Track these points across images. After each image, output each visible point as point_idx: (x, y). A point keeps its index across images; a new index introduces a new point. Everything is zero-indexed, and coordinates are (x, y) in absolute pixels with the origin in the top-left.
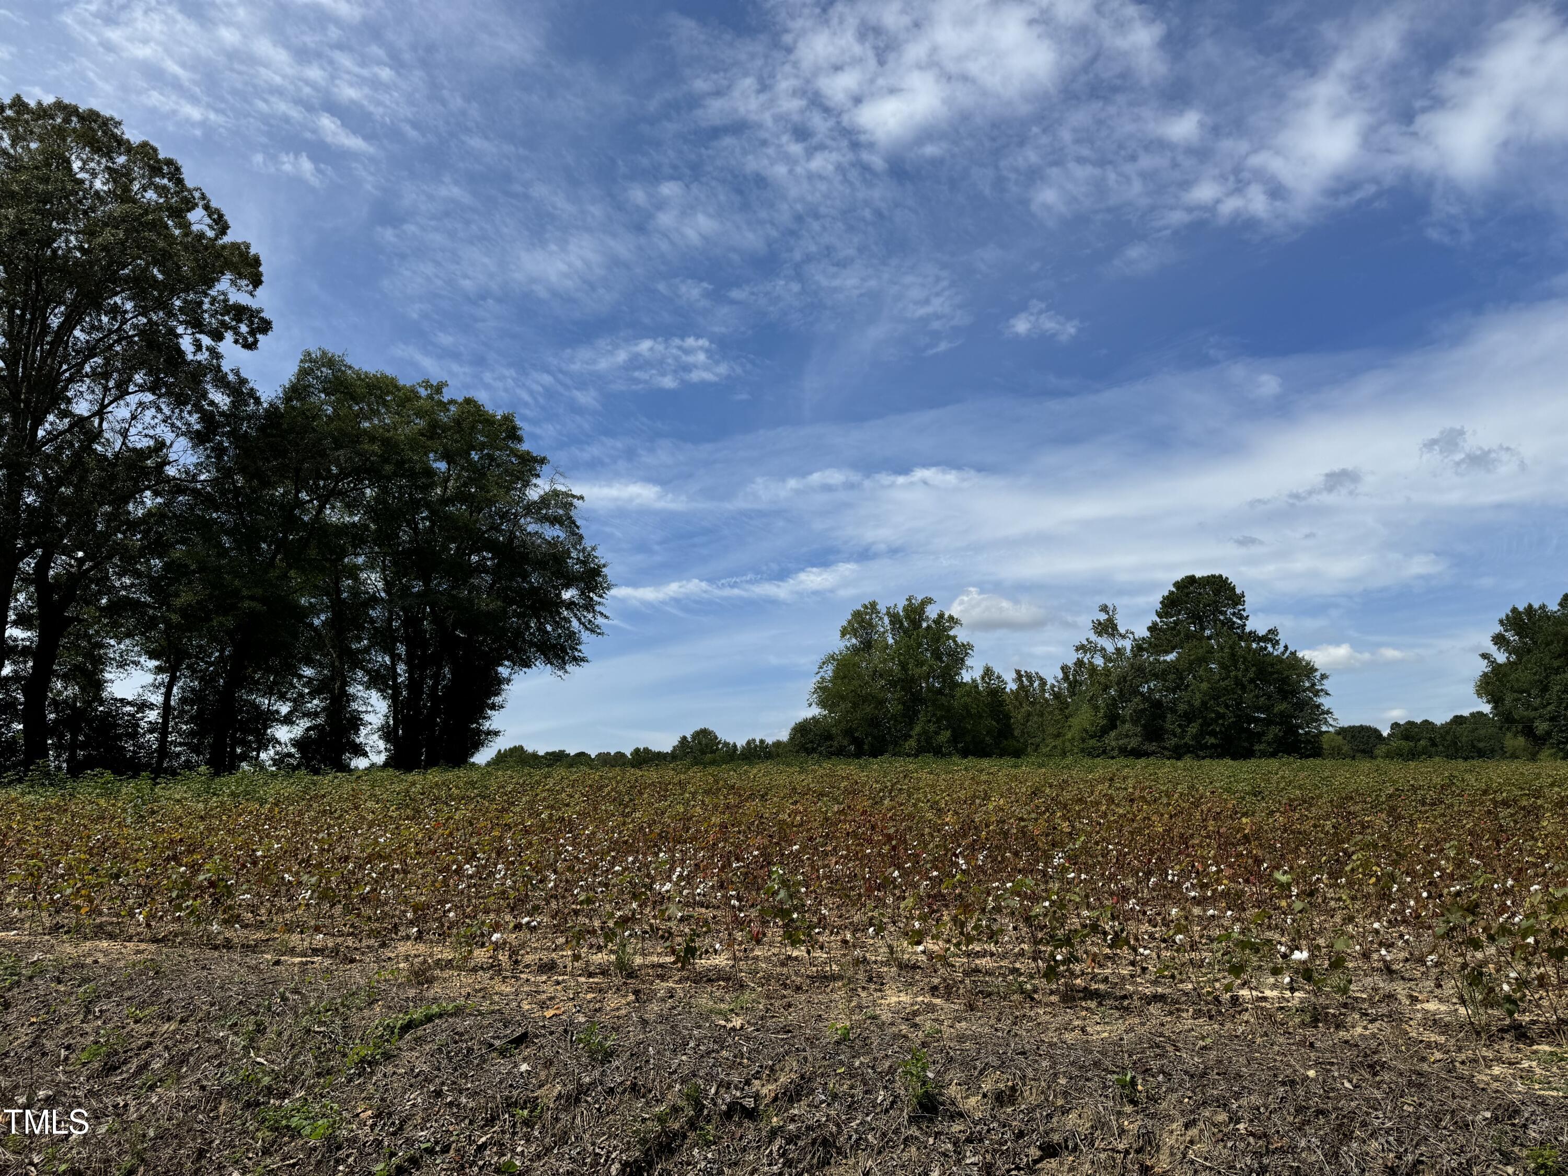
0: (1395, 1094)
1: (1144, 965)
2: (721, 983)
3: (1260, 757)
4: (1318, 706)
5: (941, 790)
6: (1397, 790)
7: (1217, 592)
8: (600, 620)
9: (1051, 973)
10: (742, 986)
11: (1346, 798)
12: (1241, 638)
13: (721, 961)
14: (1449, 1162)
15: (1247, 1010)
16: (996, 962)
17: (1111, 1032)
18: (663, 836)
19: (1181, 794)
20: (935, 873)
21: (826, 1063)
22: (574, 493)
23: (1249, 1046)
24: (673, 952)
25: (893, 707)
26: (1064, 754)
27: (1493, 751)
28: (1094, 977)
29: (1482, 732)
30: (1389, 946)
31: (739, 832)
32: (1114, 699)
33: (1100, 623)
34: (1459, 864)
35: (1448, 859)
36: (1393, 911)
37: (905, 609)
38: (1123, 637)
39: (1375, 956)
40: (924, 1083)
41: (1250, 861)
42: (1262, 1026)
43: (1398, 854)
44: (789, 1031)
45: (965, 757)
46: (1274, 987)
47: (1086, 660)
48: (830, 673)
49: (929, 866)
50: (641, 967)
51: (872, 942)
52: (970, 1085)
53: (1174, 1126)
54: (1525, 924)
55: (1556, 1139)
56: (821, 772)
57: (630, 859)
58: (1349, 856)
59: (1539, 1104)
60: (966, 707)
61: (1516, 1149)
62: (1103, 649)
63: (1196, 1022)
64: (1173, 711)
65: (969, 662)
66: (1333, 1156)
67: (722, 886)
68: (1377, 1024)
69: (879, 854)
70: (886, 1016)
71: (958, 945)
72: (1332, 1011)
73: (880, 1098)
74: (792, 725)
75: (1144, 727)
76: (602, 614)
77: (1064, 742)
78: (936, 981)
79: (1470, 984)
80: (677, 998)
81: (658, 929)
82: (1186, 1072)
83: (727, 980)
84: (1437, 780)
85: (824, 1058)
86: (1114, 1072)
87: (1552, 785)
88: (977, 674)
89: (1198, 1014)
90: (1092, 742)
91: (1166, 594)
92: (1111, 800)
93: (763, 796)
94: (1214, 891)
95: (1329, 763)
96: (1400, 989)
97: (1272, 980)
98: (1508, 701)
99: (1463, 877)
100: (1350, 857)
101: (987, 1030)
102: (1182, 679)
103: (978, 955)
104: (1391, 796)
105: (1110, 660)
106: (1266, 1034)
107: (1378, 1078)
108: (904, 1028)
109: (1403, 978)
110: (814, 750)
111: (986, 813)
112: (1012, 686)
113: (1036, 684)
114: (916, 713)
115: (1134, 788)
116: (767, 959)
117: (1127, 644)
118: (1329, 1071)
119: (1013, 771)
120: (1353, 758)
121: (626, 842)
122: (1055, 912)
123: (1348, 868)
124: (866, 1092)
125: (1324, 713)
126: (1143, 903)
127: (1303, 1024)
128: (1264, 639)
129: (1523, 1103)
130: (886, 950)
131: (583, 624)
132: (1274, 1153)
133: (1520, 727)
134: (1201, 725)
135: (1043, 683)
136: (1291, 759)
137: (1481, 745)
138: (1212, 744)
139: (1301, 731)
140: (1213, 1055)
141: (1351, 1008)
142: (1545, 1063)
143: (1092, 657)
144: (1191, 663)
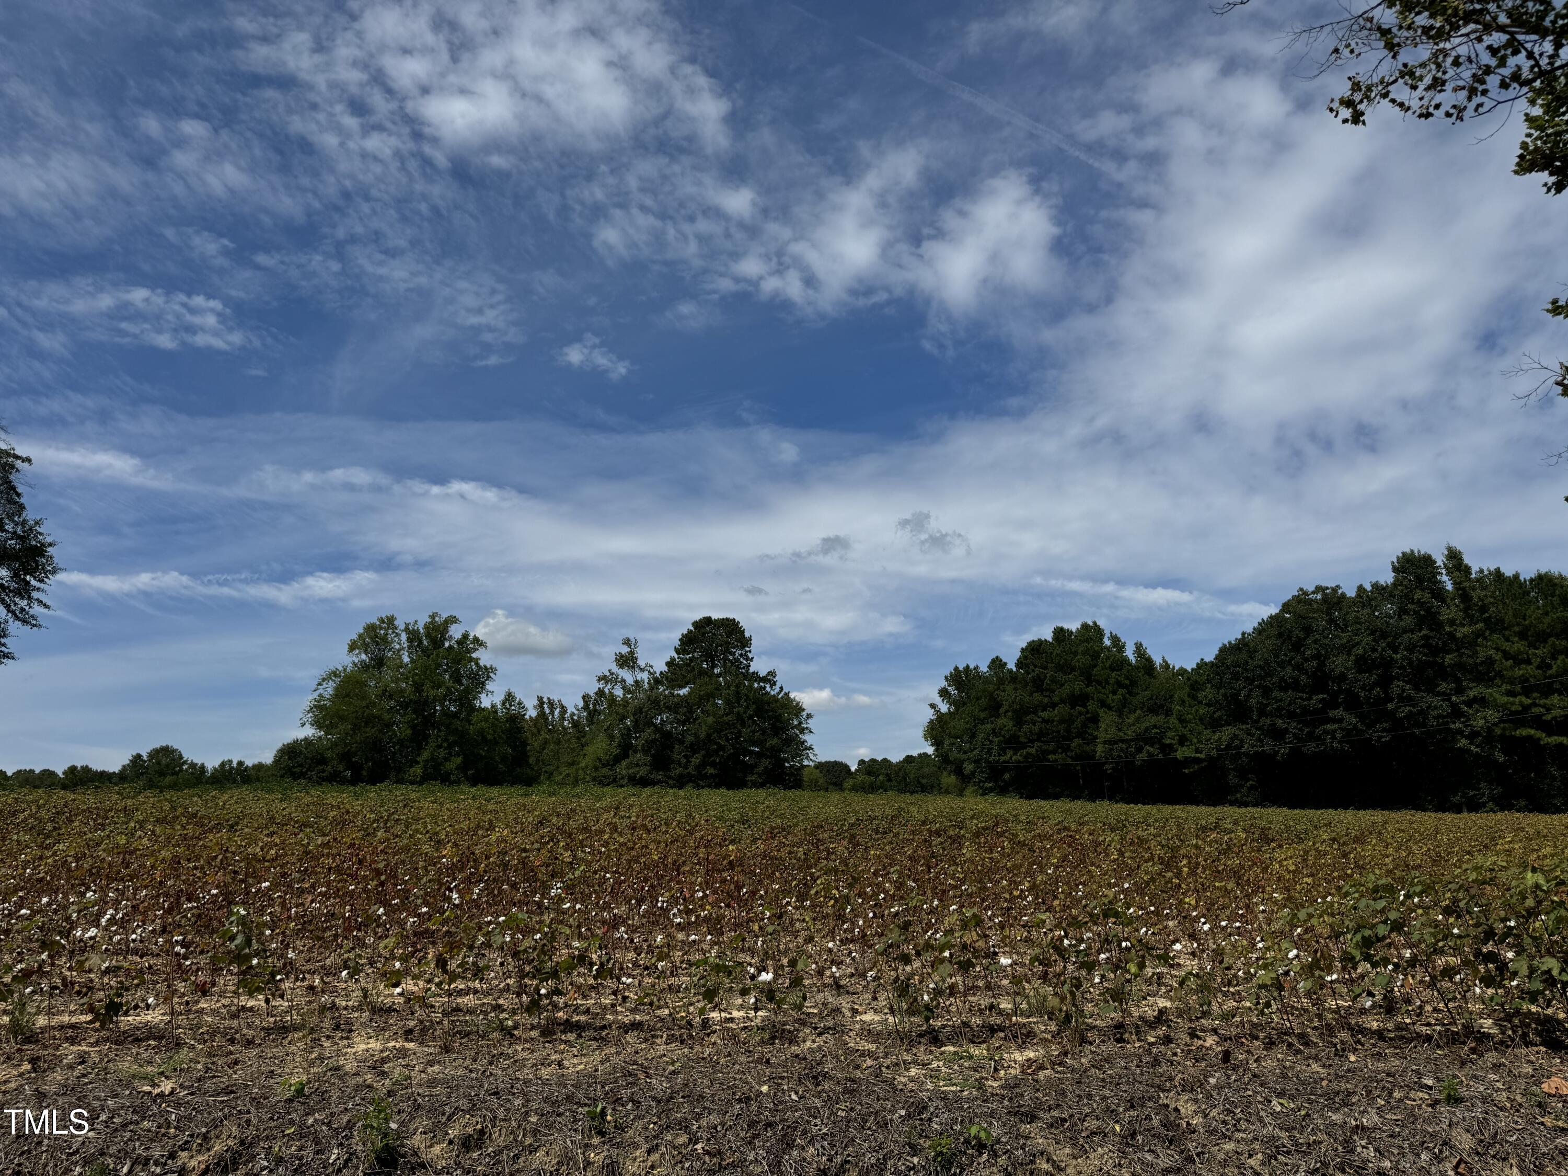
0: (831, 1102)
1: (626, 994)
2: (152, 1042)
3: (751, 788)
4: (803, 743)
5: (443, 820)
6: (858, 820)
7: (729, 634)
8: (37, 609)
9: (534, 1007)
10: (178, 1044)
11: (817, 827)
12: (745, 677)
13: (155, 1017)
14: (870, 1159)
15: (715, 1032)
16: (479, 999)
17: (587, 1063)
18: (94, 874)
19: (679, 822)
20: (425, 910)
21: (273, 1124)
22: (18, 452)
23: (713, 1067)
24: (91, 1009)
25: (402, 730)
26: (576, 783)
27: (932, 787)
28: (576, 1010)
29: (926, 770)
30: (839, 964)
31: (195, 868)
32: (629, 729)
33: (622, 656)
34: (899, 886)
35: (891, 883)
36: (845, 931)
37: (426, 627)
38: (642, 670)
39: (828, 973)
40: (385, 1135)
41: (732, 886)
42: (726, 1045)
43: (853, 878)
44: (232, 1092)
45: (474, 785)
46: (741, 1007)
47: (606, 690)
48: (330, 691)
49: (419, 901)
50: (43, 1030)
51: (344, 986)
52: (435, 1133)
53: (638, 1153)
54: (943, 940)
55: (952, 1128)
56: (308, 799)
57: (45, 900)
58: (814, 879)
59: (942, 1099)
60: (481, 732)
61: (921, 1141)
62: (624, 681)
63: (668, 1047)
64: (681, 742)
65: (490, 686)
66: (776, 1165)
67: (164, 930)
68: (824, 1037)
69: (365, 890)
70: (350, 1066)
71: (439, 985)
72: (788, 1027)
73: (333, 1157)
74: (279, 745)
75: (654, 756)
76: (40, 602)
77: (577, 770)
78: (411, 1024)
79: (899, 996)
80: (90, 1063)
81: (73, 983)
82: (654, 1098)
83: (159, 1038)
84: (889, 811)
85: (271, 1119)
86: (586, 1105)
87: (972, 818)
88: (498, 699)
89: (671, 1039)
90: (605, 771)
91: (685, 632)
92: (614, 829)
93: (232, 826)
94: (697, 917)
95: (806, 794)
96: (844, 1002)
97: (740, 1001)
98: (946, 745)
99: (902, 898)
100: (815, 881)
101: (460, 1072)
102: (691, 712)
103: (460, 993)
104: (853, 825)
105: (629, 692)
106: (730, 1055)
107: (820, 1088)
108: (369, 1078)
109: (848, 992)
110: (302, 775)
111: (488, 844)
112: (532, 713)
113: (557, 712)
114: (426, 738)
115: (637, 816)
116: (214, 1012)
117: (646, 678)
118: (779, 1085)
119: (523, 800)
120: (827, 790)
121: (41, 880)
122: (544, 945)
123: (812, 892)
124: (317, 1153)
125: (806, 749)
126: (632, 930)
127: (762, 1042)
128: (765, 679)
129: (930, 1100)
130: (360, 993)
131: (13, 613)
132: (725, 1168)
133: (953, 767)
134: (704, 756)
135: (564, 710)
136: (777, 790)
137: (924, 781)
138: (711, 774)
139: (787, 765)
140: (680, 1079)
141: (804, 1024)
142: (949, 1062)
143: (613, 688)
144: (701, 698)
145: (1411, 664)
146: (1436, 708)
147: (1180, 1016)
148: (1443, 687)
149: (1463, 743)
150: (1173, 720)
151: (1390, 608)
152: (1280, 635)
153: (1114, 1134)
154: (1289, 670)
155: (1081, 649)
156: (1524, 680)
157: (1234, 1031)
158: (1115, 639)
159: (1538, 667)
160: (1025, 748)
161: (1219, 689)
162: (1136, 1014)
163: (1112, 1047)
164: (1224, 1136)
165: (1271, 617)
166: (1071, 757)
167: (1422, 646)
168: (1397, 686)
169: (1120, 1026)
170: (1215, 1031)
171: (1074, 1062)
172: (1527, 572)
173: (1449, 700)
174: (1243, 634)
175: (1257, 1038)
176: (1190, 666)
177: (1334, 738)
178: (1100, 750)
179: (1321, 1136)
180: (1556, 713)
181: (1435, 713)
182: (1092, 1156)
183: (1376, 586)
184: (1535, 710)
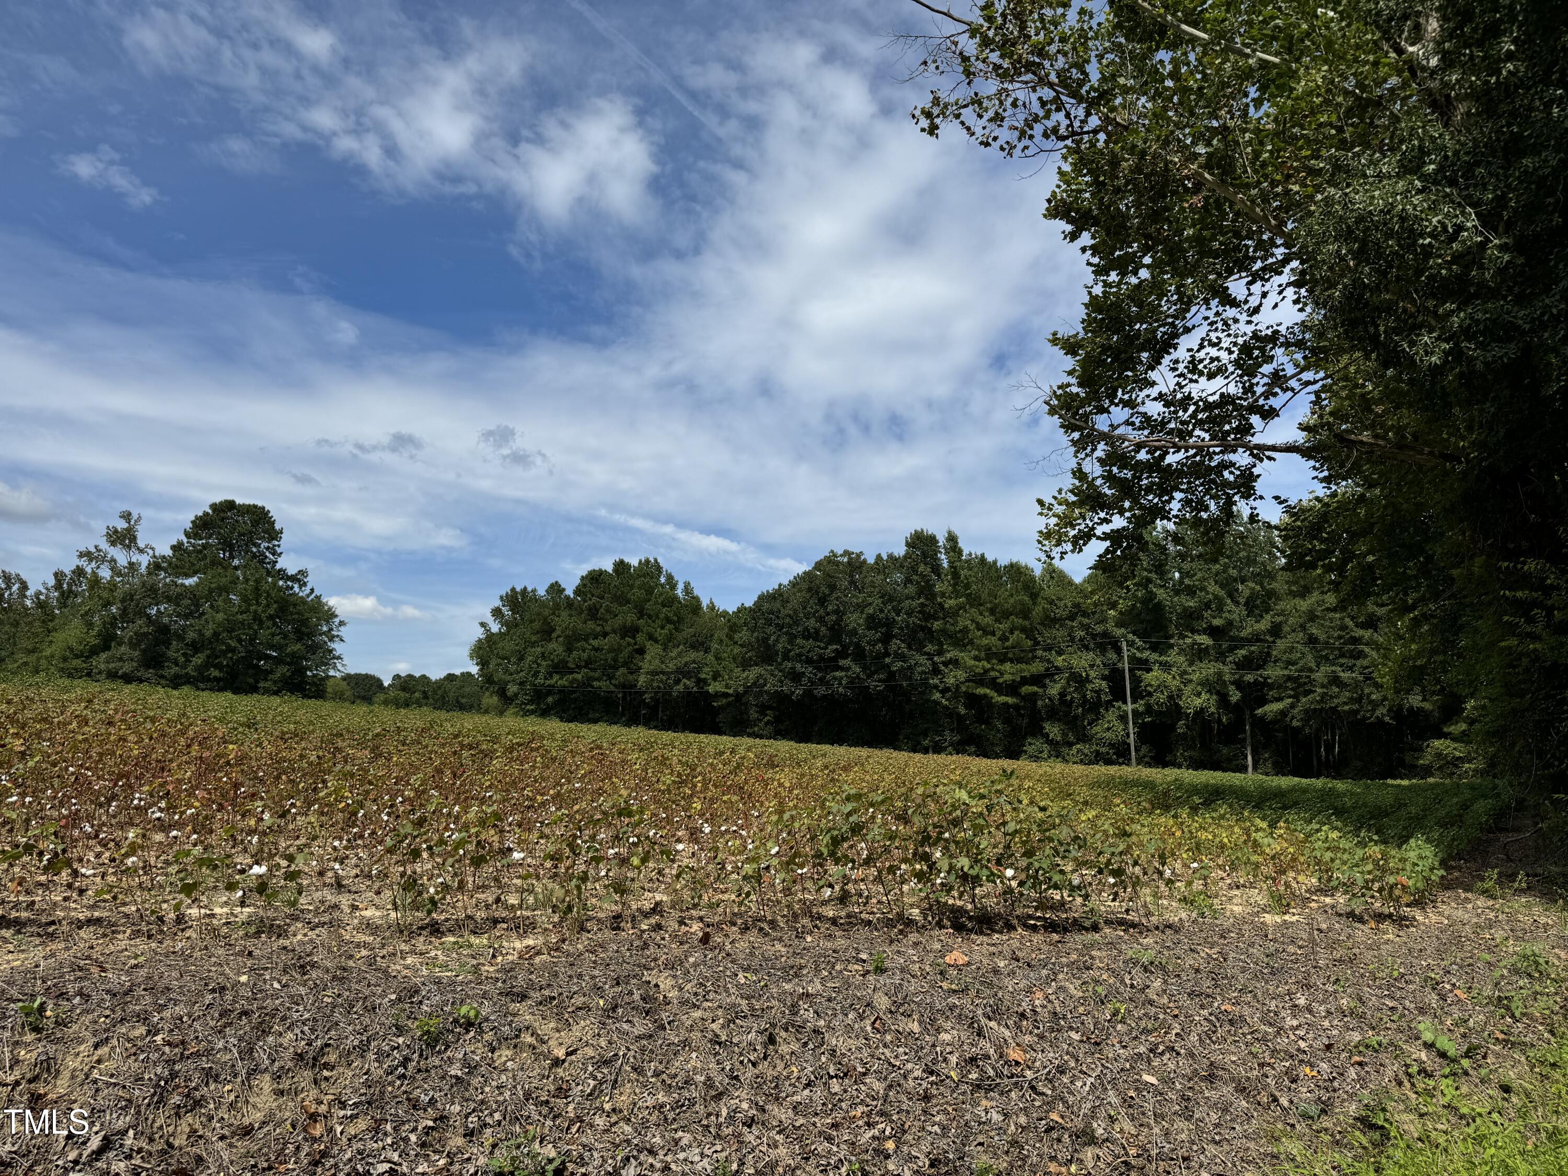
0: (318, 989)
1: (84, 890)
3: (262, 694)
4: (331, 651)
6: (384, 730)
7: (255, 523)
11: (336, 735)
12: (269, 573)
14: (352, 1041)
15: (191, 927)
17: (26, 959)
23: (185, 960)
26: (36, 671)
27: (471, 706)
28: (16, 905)
29: (467, 690)
30: (343, 864)
32: (114, 618)
33: (116, 531)
34: (420, 792)
38: (141, 551)
39: (330, 874)
41: (228, 787)
42: (203, 940)
46: (225, 903)
47: (88, 569)
53: (82, 1048)
55: (442, 1010)
59: (435, 984)
61: (409, 1023)
62: (113, 560)
63: (132, 942)
64: (180, 638)
66: (248, 1052)
68: (317, 931)
72: (277, 922)
75: (144, 652)
77: (38, 659)
79: (404, 892)
82: (108, 992)
86: (19, 1000)
87: (508, 734)
89: (136, 934)
90: (77, 662)
91: (200, 514)
94: (182, 814)
95: (328, 705)
96: (345, 900)
97: (224, 897)
98: (492, 665)
99: (420, 804)
102: (197, 606)
104: (378, 735)
105: (119, 574)
106: (206, 948)
107: (306, 977)
109: (349, 892)
113: (15, 588)
117: (144, 561)
118: (261, 975)
120: (353, 702)
123: (322, 795)
125: (334, 658)
127: (246, 936)
128: (293, 578)
129: (423, 984)
132: (188, 1058)
133: (497, 688)
134: (208, 657)
135: (24, 586)
136: (293, 697)
137: (463, 701)
138: (215, 677)
139: (309, 673)
140: (143, 972)
141: (297, 919)
142: (447, 951)
143: (98, 567)
144: (211, 591)
145: (907, 626)
146: (921, 665)
147: (673, 907)
148: (930, 648)
149: (937, 696)
150: (710, 657)
151: (898, 577)
152: (810, 589)
153: (597, 1009)
154: (812, 621)
155: (638, 583)
156: (988, 648)
157: (717, 918)
158: (670, 577)
159: (1000, 639)
160: (572, 673)
161: (753, 632)
162: (634, 907)
163: (608, 934)
164: (694, 1006)
165: (805, 573)
166: (615, 686)
167: (919, 612)
168: (895, 644)
169: (618, 917)
170: (701, 919)
171: (570, 948)
172: (1003, 561)
173: (931, 659)
174: (780, 585)
175: (734, 924)
176: (731, 609)
177: (840, 684)
178: (642, 680)
179: (774, 1003)
180: (1007, 677)
181: (920, 669)
182: (574, 1029)
183: (891, 556)
184: (993, 674)
